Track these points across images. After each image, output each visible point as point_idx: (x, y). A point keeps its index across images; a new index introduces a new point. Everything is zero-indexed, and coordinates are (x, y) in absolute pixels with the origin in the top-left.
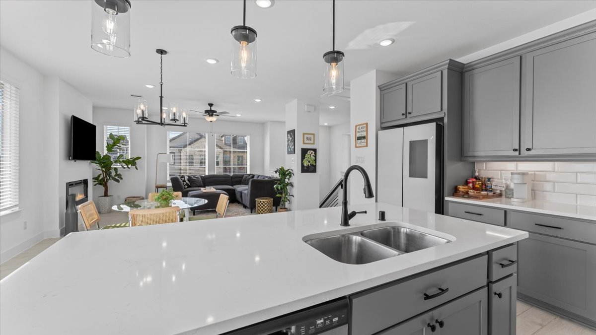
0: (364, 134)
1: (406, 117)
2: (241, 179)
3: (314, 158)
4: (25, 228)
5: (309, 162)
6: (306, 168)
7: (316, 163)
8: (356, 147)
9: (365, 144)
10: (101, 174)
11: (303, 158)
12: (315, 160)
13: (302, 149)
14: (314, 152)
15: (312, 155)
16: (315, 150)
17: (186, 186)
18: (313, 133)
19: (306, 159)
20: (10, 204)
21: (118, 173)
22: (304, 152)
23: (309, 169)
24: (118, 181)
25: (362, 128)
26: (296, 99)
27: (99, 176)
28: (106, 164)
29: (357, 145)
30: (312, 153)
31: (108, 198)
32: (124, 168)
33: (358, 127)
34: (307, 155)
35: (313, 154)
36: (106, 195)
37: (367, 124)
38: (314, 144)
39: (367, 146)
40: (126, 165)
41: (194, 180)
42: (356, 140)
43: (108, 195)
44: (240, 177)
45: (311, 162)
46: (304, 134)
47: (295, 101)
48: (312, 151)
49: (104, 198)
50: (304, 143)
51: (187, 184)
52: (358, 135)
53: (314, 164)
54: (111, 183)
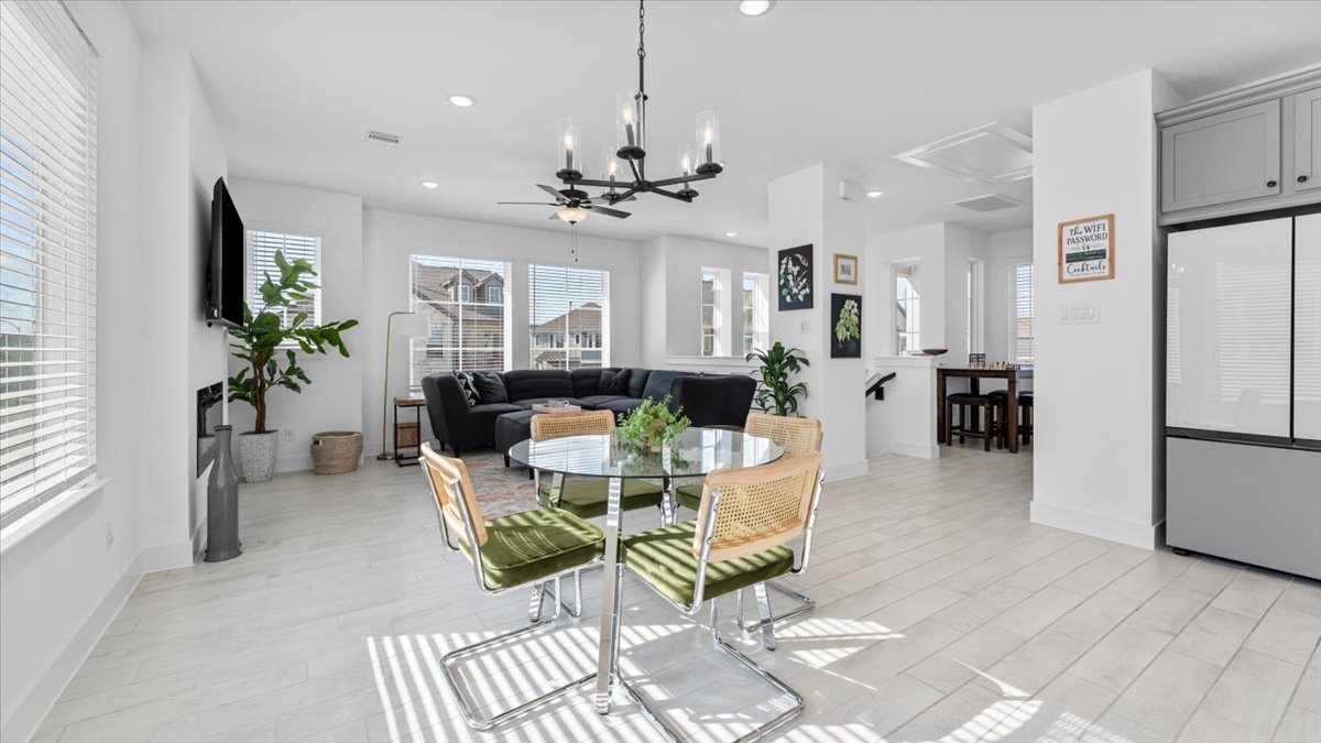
0: (1104, 245)
1: (1281, 191)
2: (594, 380)
3: (856, 319)
4: (110, 542)
5: (848, 330)
6: (841, 346)
7: (860, 332)
8: (1061, 281)
9: (1106, 272)
10: (248, 369)
11: (835, 318)
12: (859, 326)
13: (833, 295)
14: (856, 305)
15: (853, 311)
16: (858, 299)
17: (473, 401)
18: (855, 255)
19: (842, 321)
20: (79, 464)
21: (296, 366)
22: (838, 301)
23: (846, 348)
24: (295, 387)
25: (1087, 230)
26: (821, 165)
27: (242, 375)
28: (264, 336)
29: (1066, 276)
30: (853, 307)
31: (268, 436)
32: (312, 351)
33: (1066, 230)
34: (843, 311)
35: (856, 310)
36: (260, 429)
37: (1111, 218)
38: (855, 283)
39: (1112, 275)
40: (317, 343)
41: (489, 383)
42: (1060, 264)
43: (267, 429)
44: (594, 377)
45: (852, 329)
46: (838, 256)
47: (819, 168)
48: (853, 302)
49: (256, 436)
50: (837, 281)
51: (473, 396)
52: (1068, 249)
53: (857, 337)
54: (275, 395)
